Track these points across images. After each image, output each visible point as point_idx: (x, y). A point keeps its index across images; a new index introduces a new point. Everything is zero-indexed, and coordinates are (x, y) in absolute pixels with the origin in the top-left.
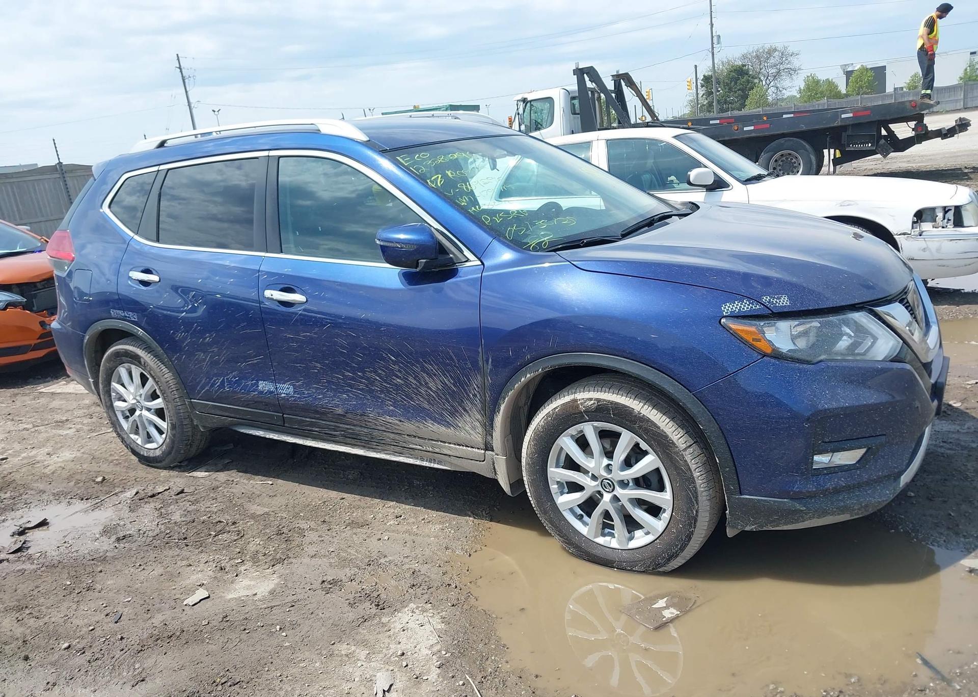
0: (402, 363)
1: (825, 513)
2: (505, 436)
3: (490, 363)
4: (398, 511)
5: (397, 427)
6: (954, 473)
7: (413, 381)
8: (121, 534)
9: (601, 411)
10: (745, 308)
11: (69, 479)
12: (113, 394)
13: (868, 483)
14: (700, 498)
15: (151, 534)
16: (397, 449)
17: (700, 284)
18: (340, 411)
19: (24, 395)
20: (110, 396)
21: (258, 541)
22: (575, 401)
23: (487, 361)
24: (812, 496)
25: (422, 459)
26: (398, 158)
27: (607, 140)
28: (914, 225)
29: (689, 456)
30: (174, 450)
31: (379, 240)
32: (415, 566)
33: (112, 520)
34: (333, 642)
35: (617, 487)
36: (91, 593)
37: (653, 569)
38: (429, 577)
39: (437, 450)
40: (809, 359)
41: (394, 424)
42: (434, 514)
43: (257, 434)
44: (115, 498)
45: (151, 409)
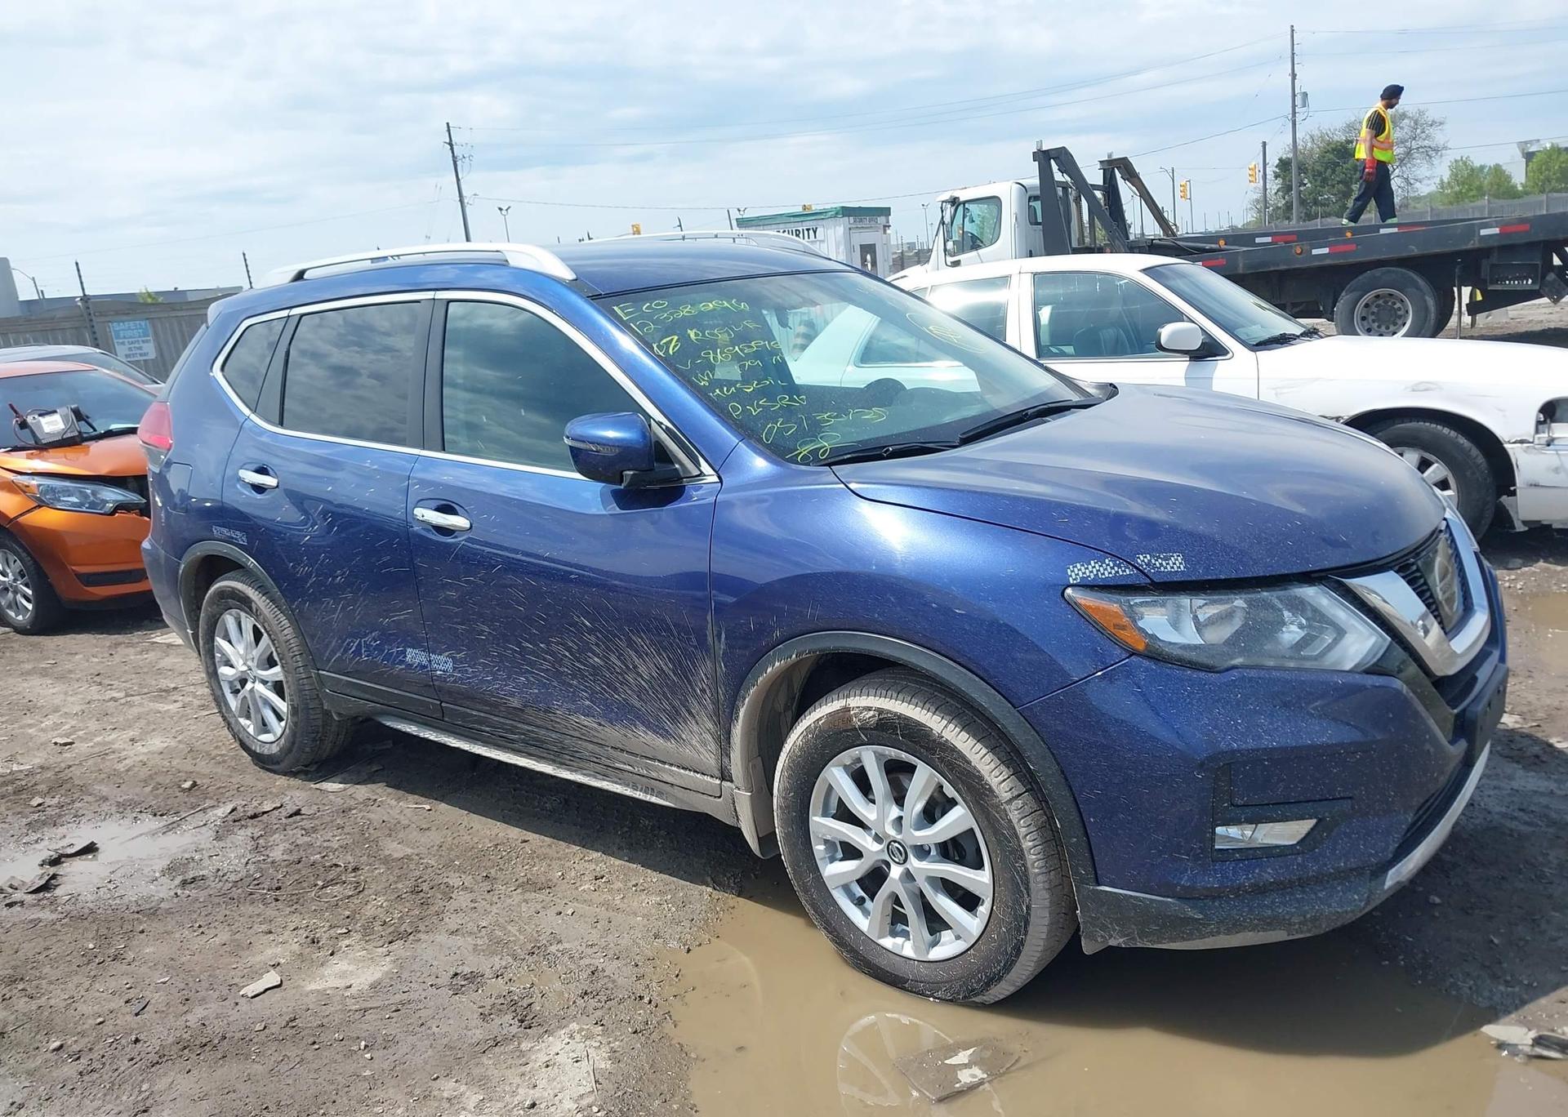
0: (600, 632)
1: (1236, 927)
2: (748, 759)
3: (723, 639)
4: (601, 868)
5: (596, 734)
6: (1522, 866)
7: (616, 662)
8: (191, 875)
9: (886, 729)
10: (1106, 573)
11: (146, 782)
12: (218, 655)
13: (1320, 880)
14: (1032, 885)
15: (233, 877)
16: (599, 768)
17: (1040, 529)
18: (515, 702)
19: (130, 645)
20: (213, 657)
21: (381, 899)
22: (846, 709)
23: (719, 636)
24: (1214, 895)
25: (635, 788)
26: (615, 308)
27: (1035, 274)
28: (1540, 427)
29: (1016, 812)
30: (296, 745)
31: (568, 438)
32: (599, 962)
33: (185, 851)
34: (435, 1076)
35: (911, 857)
36: (116, 964)
37: (965, 997)
38: (614, 981)
39: (654, 775)
40: (1211, 662)
41: (592, 729)
42: (655, 877)
43: (408, 730)
44: (201, 814)
45: (267, 682)
